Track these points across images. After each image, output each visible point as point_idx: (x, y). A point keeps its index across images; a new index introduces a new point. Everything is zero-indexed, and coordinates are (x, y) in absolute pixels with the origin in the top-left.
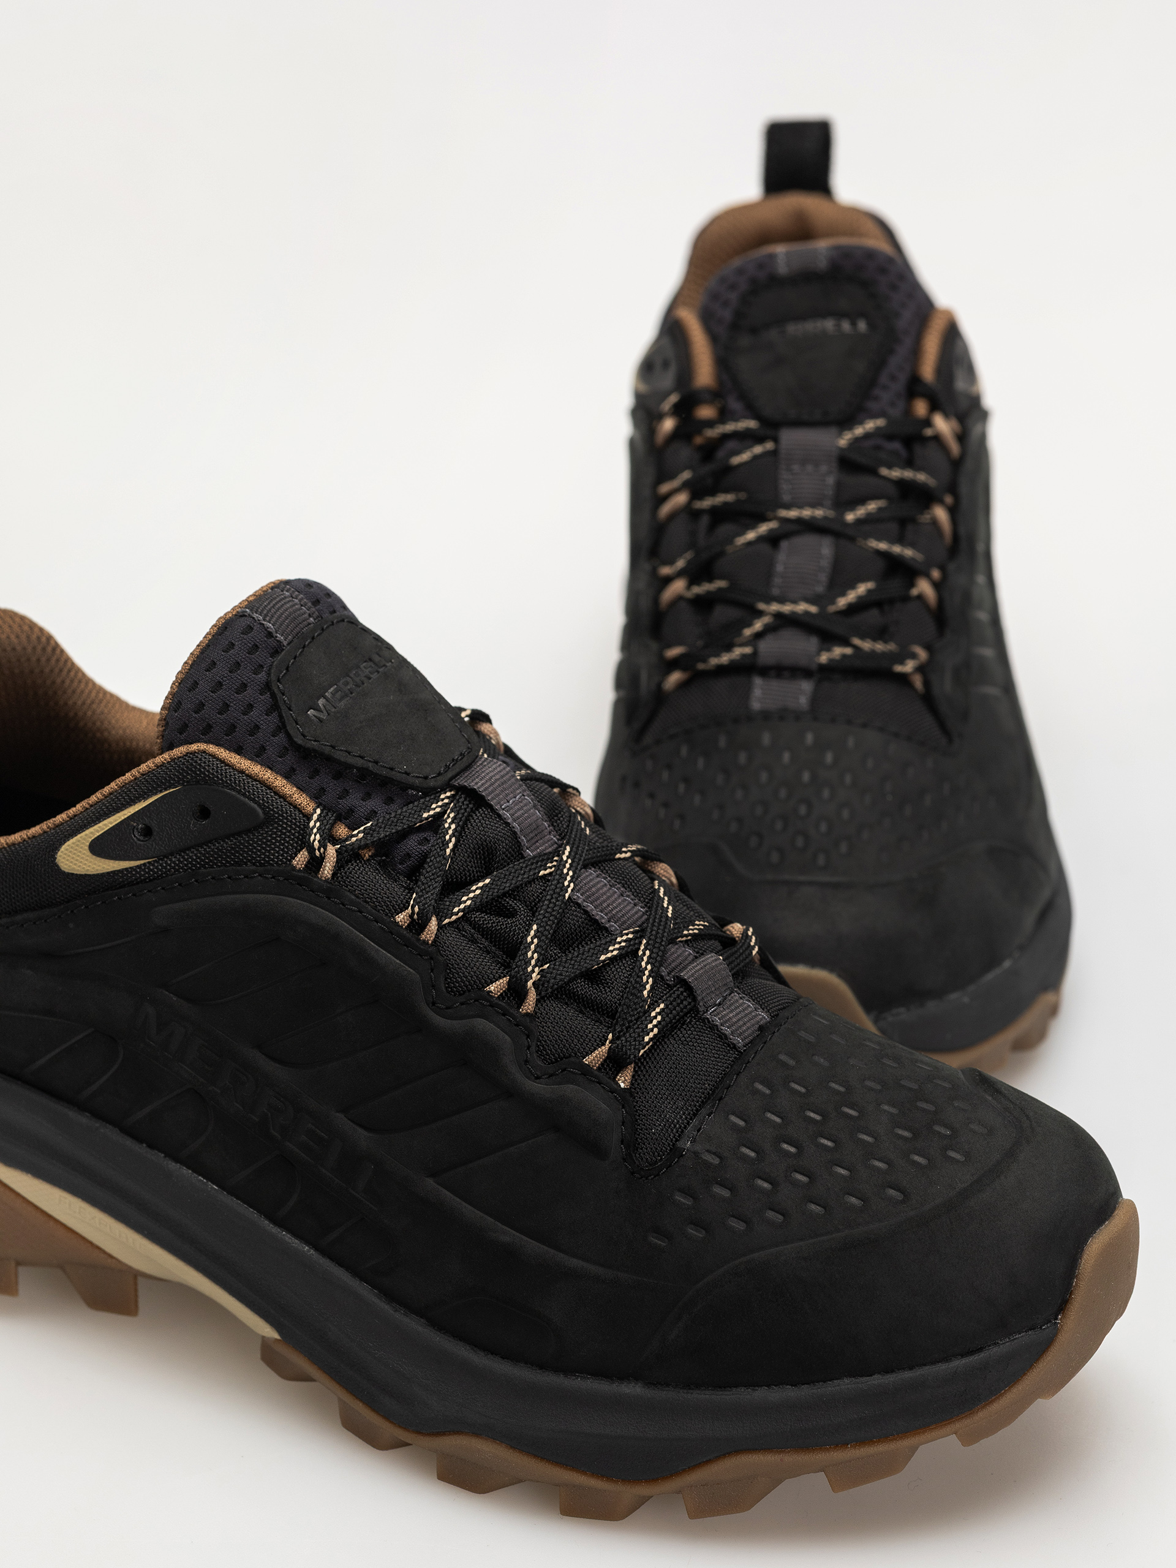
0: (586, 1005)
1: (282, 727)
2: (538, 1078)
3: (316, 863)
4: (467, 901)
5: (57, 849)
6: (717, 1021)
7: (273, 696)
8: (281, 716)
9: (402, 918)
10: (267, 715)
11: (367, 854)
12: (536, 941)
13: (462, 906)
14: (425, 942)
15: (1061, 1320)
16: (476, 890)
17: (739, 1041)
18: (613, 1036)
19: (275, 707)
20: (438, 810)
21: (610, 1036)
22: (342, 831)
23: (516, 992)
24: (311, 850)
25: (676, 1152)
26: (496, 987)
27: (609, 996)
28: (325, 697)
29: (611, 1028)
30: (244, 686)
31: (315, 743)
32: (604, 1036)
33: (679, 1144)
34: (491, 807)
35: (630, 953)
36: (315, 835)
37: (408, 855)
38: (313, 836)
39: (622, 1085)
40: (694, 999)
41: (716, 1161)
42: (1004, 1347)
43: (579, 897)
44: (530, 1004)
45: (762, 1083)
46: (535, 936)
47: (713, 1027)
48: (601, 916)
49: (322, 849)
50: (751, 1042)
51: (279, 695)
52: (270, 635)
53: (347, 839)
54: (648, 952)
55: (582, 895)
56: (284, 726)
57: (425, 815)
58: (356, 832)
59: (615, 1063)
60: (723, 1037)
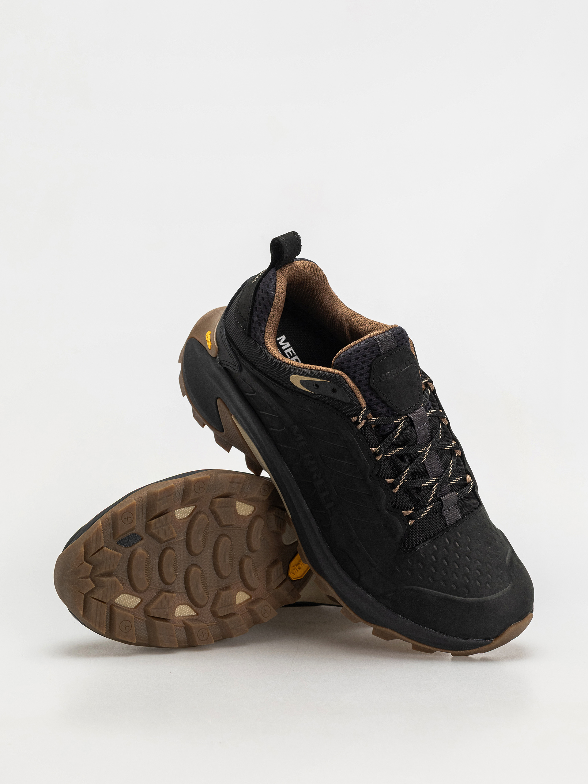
0: (411, 496)
1: (369, 378)
2: (388, 510)
3: (357, 423)
4: (394, 452)
5: (292, 374)
6: (445, 515)
7: (371, 369)
8: (370, 375)
9: (374, 450)
10: (367, 372)
11: (373, 426)
12: (406, 474)
13: (392, 453)
14: (376, 460)
15: (494, 640)
16: (398, 450)
17: (448, 523)
18: (414, 508)
19: (369, 372)
20: (399, 421)
21: (413, 508)
22: (370, 416)
23: (394, 485)
24: (358, 419)
25: (414, 548)
26: (390, 481)
27: (418, 496)
28: (385, 374)
29: (415, 506)
30: (364, 362)
31: (376, 388)
32: (412, 507)
33: (416, 547)
34: (414, 427)
35: (431, 487)
36: (361, 416)
37: (384, 431)
38: (360, 416)
39: (410, 524)
40: (442, 507)
41: (424, 557)
42: (475, 641)
43: (426, 462)
44: (396, 490)
45: (448, 539)
46: (407, 472)
47: (443, 517)
48: (429, 470)
49: (361, 421)
50: (452, 525)
51: (373, 369)
52: (379, 350)
53: (370, 420)
54: (436, 488)
55: (427, 462)
56: (370, 379)
57: (395, 422)
58: (373, 419)
59: (410, 517)
60: (444, 520)
